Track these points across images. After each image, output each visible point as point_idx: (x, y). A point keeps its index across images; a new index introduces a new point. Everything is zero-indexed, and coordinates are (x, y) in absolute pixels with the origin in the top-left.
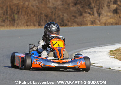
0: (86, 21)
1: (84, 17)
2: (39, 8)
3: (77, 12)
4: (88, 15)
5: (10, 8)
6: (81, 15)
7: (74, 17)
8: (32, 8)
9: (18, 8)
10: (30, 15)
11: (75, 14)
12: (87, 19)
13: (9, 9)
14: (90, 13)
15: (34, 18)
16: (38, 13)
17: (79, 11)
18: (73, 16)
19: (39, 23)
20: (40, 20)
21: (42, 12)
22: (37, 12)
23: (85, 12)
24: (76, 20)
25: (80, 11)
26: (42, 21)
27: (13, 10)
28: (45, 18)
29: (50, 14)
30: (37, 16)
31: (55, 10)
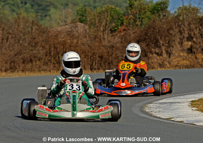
0: (152, 63)
1: (149, 59)
2: (91, 47)
4: (155, 55)
5: (54, 47)
6: (146, 55)
8: (83, 46)
9: (64, 47)
13: (53, 49)
14: (157, 54)
15: (85, 59)
16: (90, 54)
19: (91, 65)
20: (93, 63)
21: (96, 51)
22: (88, 52)
23: (151, 52)
25: (145, 50)
26: (96, 63)
27: (58, 50)
28: (99, 59)
29: (106, 54)
30: (89, 57)
31: (112, 49)
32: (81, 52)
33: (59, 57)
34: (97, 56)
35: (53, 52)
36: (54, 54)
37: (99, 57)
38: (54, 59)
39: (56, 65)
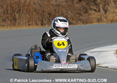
0: (92, 18)
1: (89, 14)
2: (41, 6)
3: (82, 9)
4: (94, 12)
5: (11, 6)
6: (86, 12)
7: (78, 15)
8: (34, 6)
9: (19, 6)
10: (32, 14)
11: (80, 12)
12: (92, 17)
13: (9, 8)
14: (95, 10)
15: (37, 16)
17: (83, 8)
18: (78, 13)
20: (43, 19)
21: (45, 10)
22: (39, 10)
23: (91, 9)
24: (81, 17)
25: (85, 8)
26: (45, 19)
27: (14, 8)
28: (48, 16)
29: (53, 12)
30: (40, 14)
31: (59, 8)
32: (33, 10)
33: (15, 15)
34: (47, 13)
35: (9, 10)
36: (10, 12)
37: (48, 14)
38: (11, 16)
39: (13, 22)
